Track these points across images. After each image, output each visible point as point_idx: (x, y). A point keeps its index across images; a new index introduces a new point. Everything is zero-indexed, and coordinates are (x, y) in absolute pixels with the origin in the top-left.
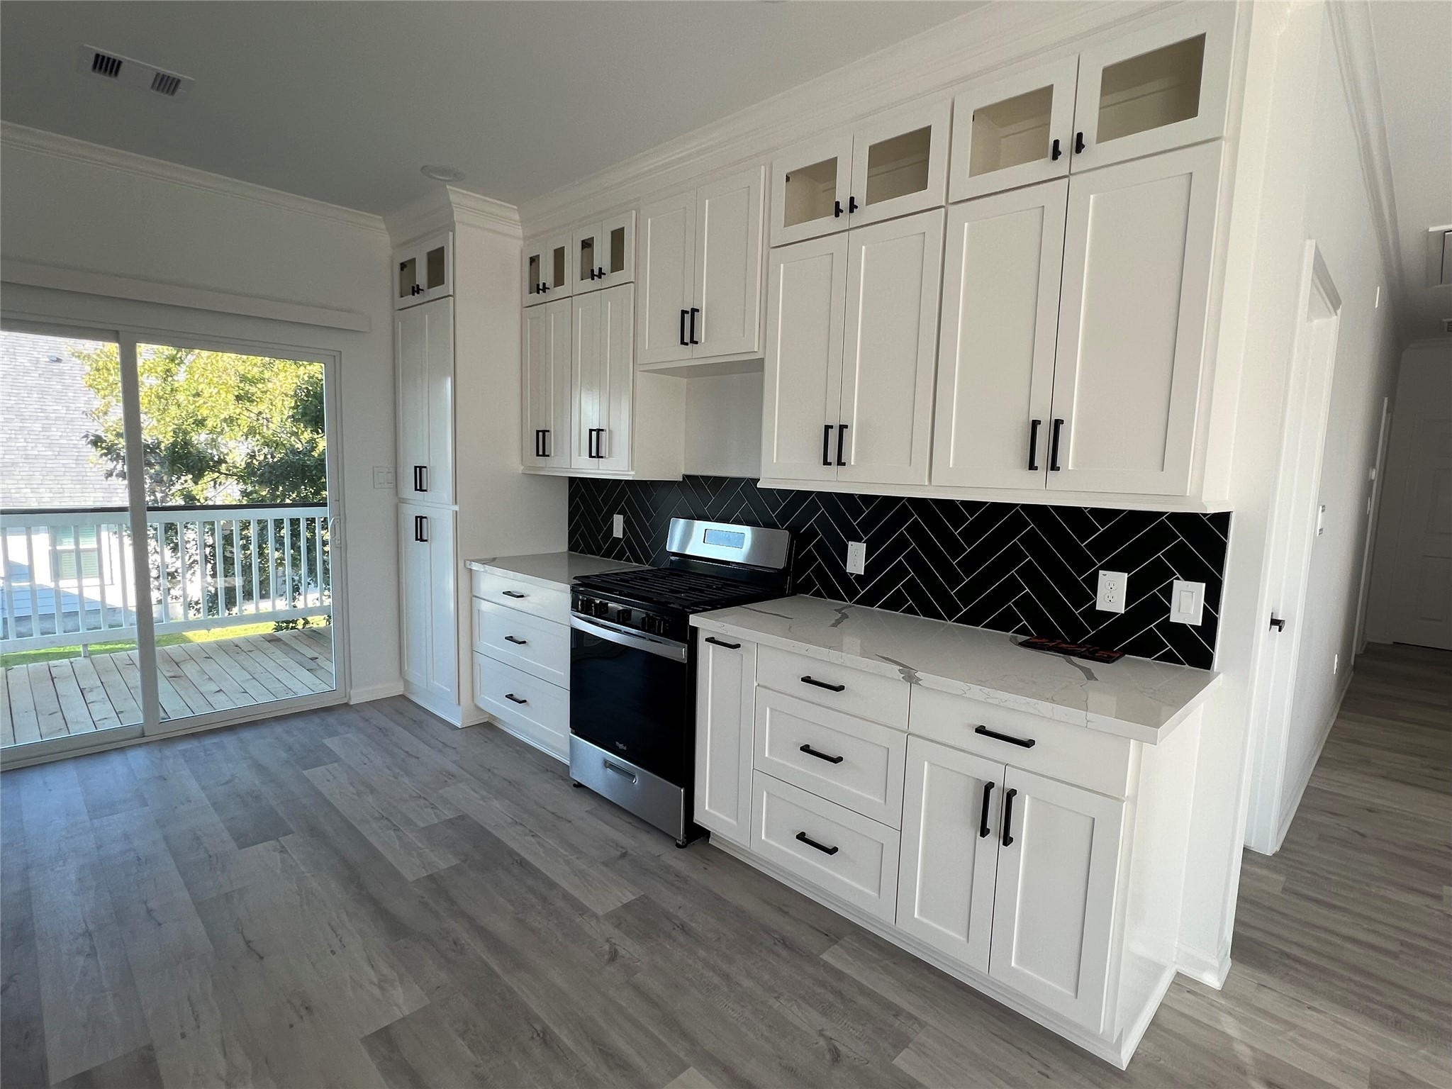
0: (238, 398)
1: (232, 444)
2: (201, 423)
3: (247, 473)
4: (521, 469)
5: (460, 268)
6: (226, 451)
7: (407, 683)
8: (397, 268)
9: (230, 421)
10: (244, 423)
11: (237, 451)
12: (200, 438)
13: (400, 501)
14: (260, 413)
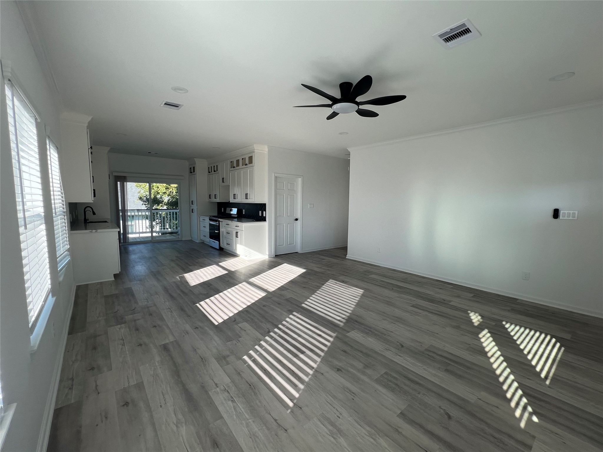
0: (166, 188)
1: (165, 198)
2: (158, 193)
3: (168, 204)
4: (208, 201)
5: (197, 170)
6: (164, 199)
7: (192, 237)
8: (189, 168)
9: (165, 193)
10: (168, 193)
11: (166, 199)
12: (159, 196)
13: (190, 206)
14: (171, 191)
